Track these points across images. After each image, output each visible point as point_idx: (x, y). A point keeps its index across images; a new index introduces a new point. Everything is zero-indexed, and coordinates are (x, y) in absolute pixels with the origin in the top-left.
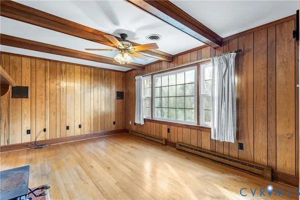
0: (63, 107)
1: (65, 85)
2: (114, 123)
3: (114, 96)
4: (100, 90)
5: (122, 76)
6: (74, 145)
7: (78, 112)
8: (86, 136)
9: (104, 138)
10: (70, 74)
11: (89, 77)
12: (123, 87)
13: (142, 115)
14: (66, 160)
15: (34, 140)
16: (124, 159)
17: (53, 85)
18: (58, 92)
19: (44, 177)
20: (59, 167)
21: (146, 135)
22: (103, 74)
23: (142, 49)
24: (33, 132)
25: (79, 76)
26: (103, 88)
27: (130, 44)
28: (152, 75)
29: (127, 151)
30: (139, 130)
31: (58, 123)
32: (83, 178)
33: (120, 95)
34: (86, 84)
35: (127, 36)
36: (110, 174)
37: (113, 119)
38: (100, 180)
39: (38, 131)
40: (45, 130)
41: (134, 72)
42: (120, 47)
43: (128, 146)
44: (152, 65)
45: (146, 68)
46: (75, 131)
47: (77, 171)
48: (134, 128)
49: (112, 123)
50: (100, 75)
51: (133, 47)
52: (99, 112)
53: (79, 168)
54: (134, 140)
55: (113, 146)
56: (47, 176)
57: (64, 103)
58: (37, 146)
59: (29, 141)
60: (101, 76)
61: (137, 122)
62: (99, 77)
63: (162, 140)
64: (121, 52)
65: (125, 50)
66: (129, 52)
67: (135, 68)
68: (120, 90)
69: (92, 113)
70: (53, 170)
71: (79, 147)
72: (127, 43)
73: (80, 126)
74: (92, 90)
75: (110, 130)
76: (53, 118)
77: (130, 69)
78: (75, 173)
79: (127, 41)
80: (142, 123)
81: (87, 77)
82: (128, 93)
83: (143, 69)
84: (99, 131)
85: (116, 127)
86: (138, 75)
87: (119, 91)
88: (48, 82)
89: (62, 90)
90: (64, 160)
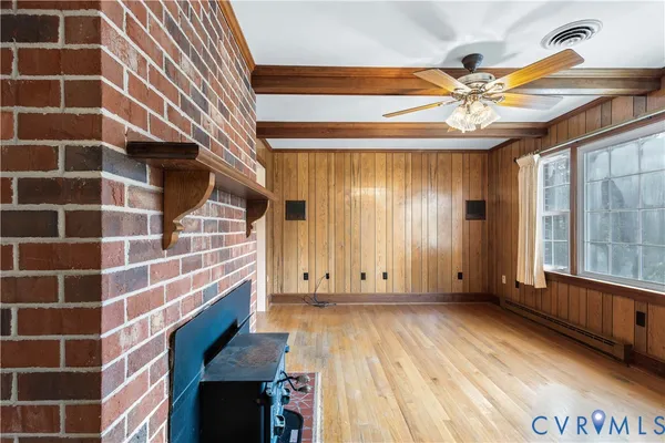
0: (355, 236)
1: (358, 194)
2: (460, 276)
3: (459, 212)
4: (425, 200)
5: (479, 161)
6: (372, 311)
7: (381, 247)
8: (397, 297)
9: (435, 307)
10: (367, 170)
11: (402, 173)
12: (483, 189)
13: (536, 261)
14: (355, 338)
15: (313, 292)
16: (476, 370)
17: (340, 195)
18: (347, 207)
19: (319, 360)
20: (342, 348)
21: (550, 319)
22: (433, 163)
23: (524, 79)
24: (311, 276)
25: (383, 173)
26: (432, 195)
27: (487, 75)
28: (574, 148)
29: (489, 351)
30: (530, 301)
31: (348, 266)
32: (380, 385)
33: (475, 210)
34: (396, 188)
35: (480, 59)
36: (436, 395)
37: (457, 267)
38: (411, 402)
39: (318, 277)
40: (328, 277)
41: (515, 146)
42: (460, 92)
43: (494, 338)
44: (575, 119)
45: (553, 130)
46: (376, 285)
47: (371, 366)
48: (515, 294)
49: (455, 274)
50: (427, 166)
51: (499, 81)
52: (424, 248)
53: (376, 360)
54: (514, 327)
55: (455, 331)
56: (323, 359)
57: (357, 228)
58: (317, 302)
59: (307, 292)
60: (429, 167)
61: (523, 278)
62: (425, 172)
63: (611, 344)
64: (462, 102)
65: (475, 94)
66: (488, 97)
67: (517, 135)
68: (475, 196)
69: (409, 250)
70: (332, 351)
71: (382, 318)
72: (479, 76)
73: (385, 276)
74: (409, 200)
75: (448, 291)
76: (340, 256)
77: (504, 140)
78: (367, 368)
79: (480, 70)
80: (540, 283)
81: (400, 173)
82: (498, 204)
83: (540, 136)
84: (425, 291)
85: (464, 288)
86: (524, 152)
87: (472, 199)
88: (332, 190)
89: (353, 203)
90: (352, 338)
